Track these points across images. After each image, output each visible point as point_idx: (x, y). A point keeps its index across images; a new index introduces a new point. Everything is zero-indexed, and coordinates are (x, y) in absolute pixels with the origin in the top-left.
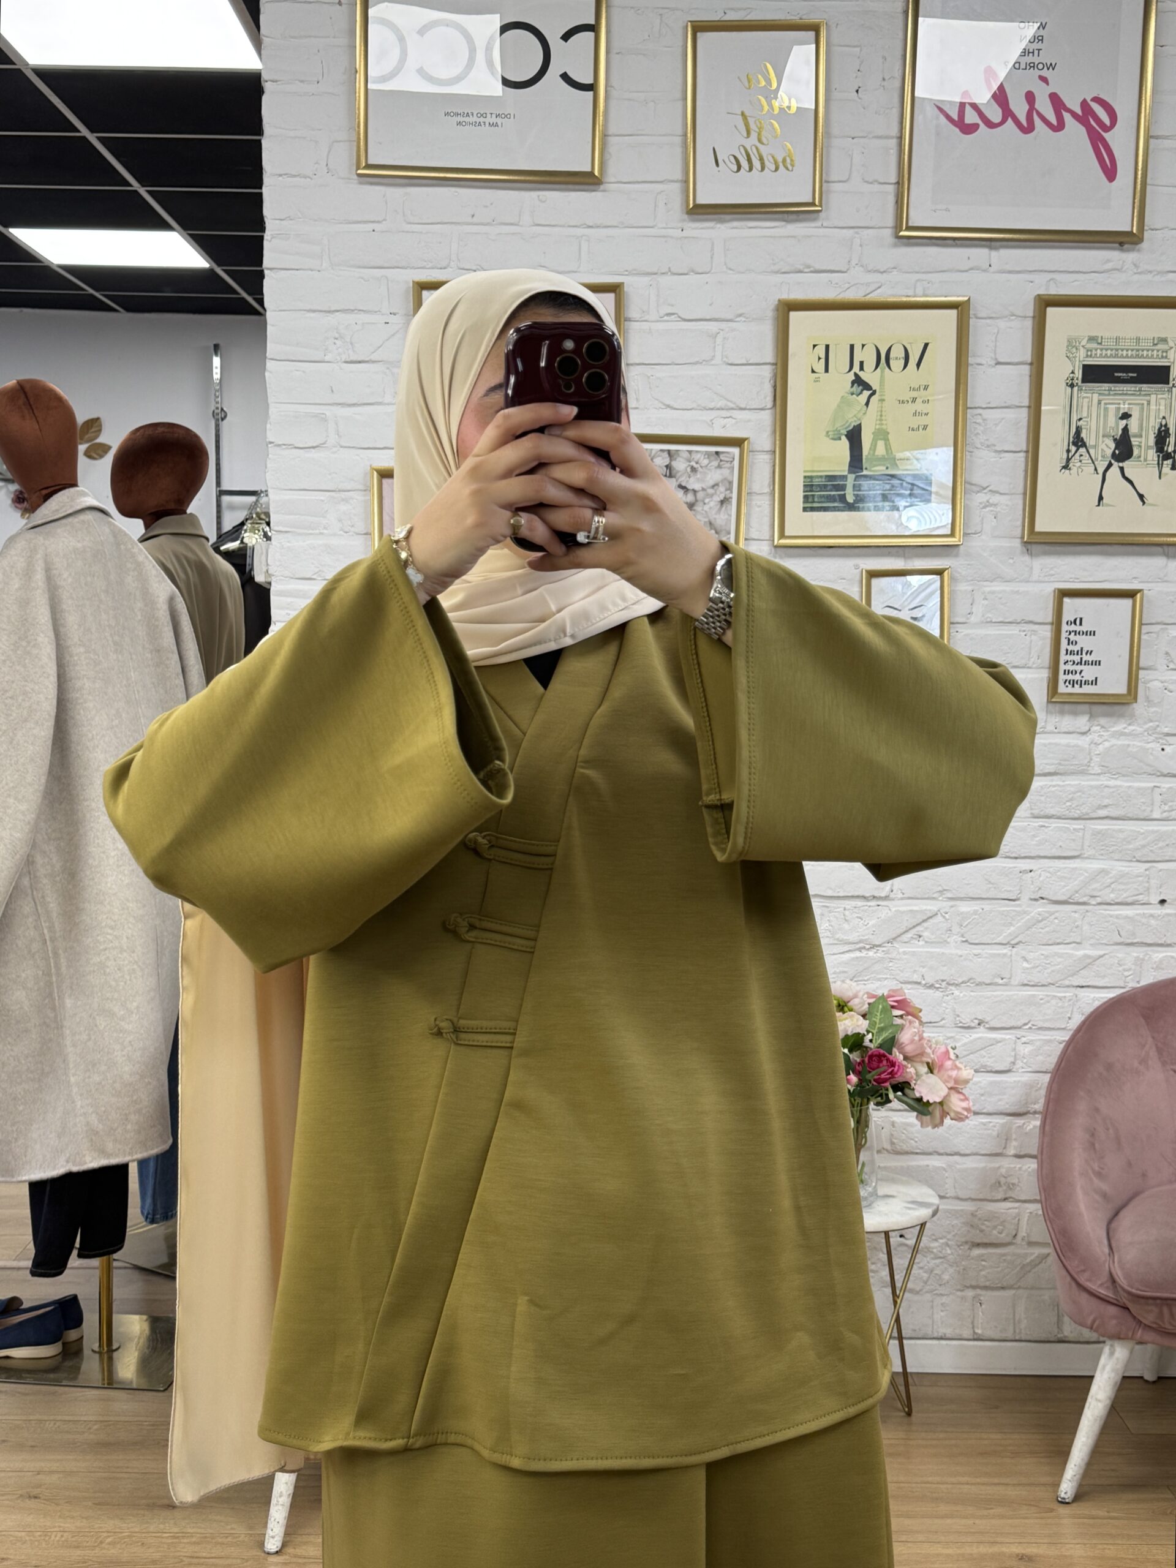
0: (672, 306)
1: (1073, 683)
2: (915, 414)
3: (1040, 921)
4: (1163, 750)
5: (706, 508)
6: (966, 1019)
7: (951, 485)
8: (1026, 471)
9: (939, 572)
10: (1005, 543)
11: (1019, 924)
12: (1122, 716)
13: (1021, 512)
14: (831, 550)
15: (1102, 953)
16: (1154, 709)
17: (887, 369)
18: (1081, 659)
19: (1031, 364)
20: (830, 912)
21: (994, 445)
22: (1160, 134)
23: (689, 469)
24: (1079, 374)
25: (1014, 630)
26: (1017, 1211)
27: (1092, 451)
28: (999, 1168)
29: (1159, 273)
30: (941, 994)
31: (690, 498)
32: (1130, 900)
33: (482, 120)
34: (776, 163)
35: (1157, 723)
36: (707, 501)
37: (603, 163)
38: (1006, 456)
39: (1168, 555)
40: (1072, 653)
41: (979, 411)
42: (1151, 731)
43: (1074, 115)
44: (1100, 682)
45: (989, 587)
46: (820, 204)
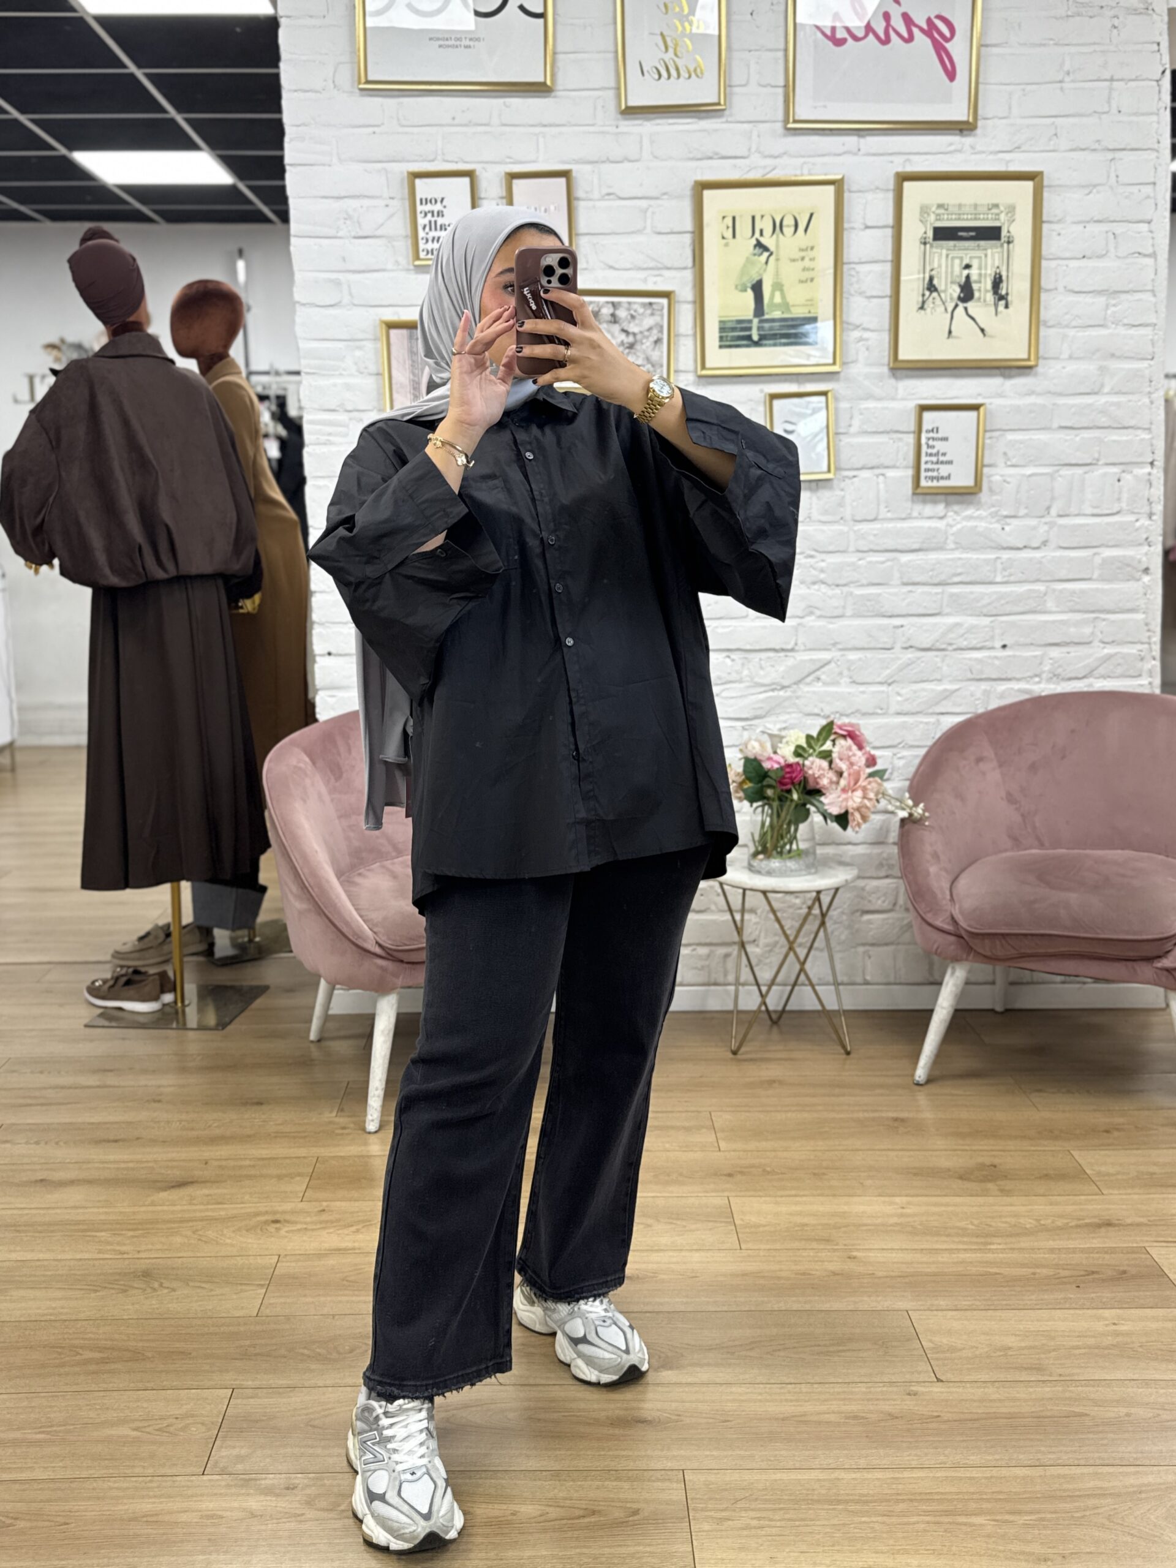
0: (610, 187)
1: (932, 478)
2: (804, 269)
3: (910, 665)
4: (1003, 529)
5: (644, 347)
8: (891, 311)
9: (824, 394)
10: (876, 370)
11: (894, 667)
12: (970, 503)
13: (886, 345)
14: (742, 378)
15: (957, 687)
16: (995, 498)
17: (781, 236)
18: (938, 460)
19: (893, 227)
20: (749, 662)
21: (865, 292)
22: (988, 42)
23: (629, 317)
24: (930, 234)
25: (884, 438)
26: (894, 886)
27: (943, 295)
28: (882, 852)
29: (991, 153)
31: (631, 339)
32: (979, 646)
33: (458, 43)
34: (689, 72)
35: (998, 508)
36: (644, 341)
37: (553, 75)
38: (875, 300)
39: (1004, 376)
40: (931, 455)
41: (853, 266)
42: (994, 515)
43: (921, 29)
44: (952, 477)
45: (864, 405)
46: (725, 105)
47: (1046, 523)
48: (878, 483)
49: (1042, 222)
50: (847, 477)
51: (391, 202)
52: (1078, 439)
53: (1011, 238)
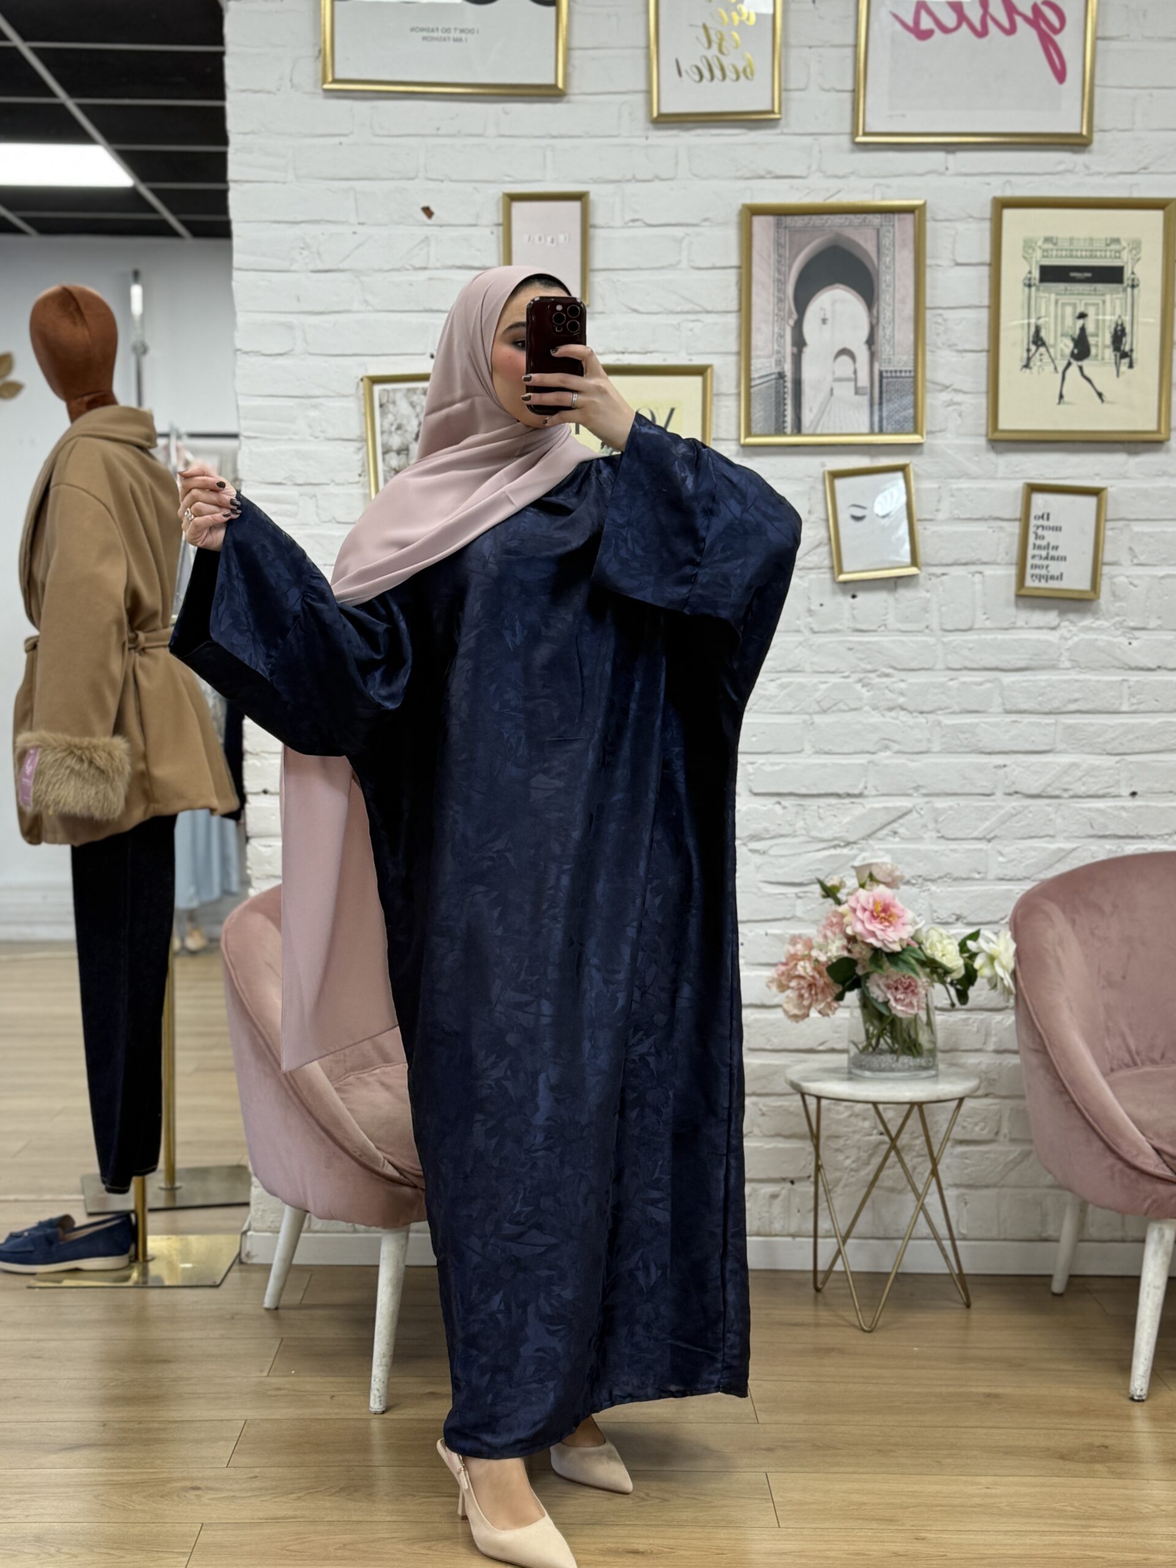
0: (635, 212)
1: (1040, 577)
3: (1015, 816)
4: (1130, 644)
6: (943, 915)
8: (988, 370)
9: (902, 469)
10: (970, 441)
11: (994, 819)
12: (1087, 612)
13: (984, 411)
15: (1074, 845)
16: (1118, 604)
18: (1048, 554)
19: (990, 265)
20: (805, 810)
21: (955, 345)
22: (1107, 35)
24: (1036, 274)
25: (981, 527)
26: (997, 1107)
27: (1052, 350)
28: (979, 1063)
29: (1111, 175)
30: (918, 890)
32: (1101, 792)
33: (446, 35)
34: (737, 72)
35: (1123, 618)
37: (566, 76)
38: (971, 355)
39: (1129, 453)
40: (1040, 547)
41: (938, 312)
42: (1118, 626)
43: (1026, 18)
44: (1064, 577)
45: (955, 485)
46: (780, 113)
48: (974, 583)
49: (1175, 261)
50: (933, 575)
51: (359, 229)
53: (1136, 283)
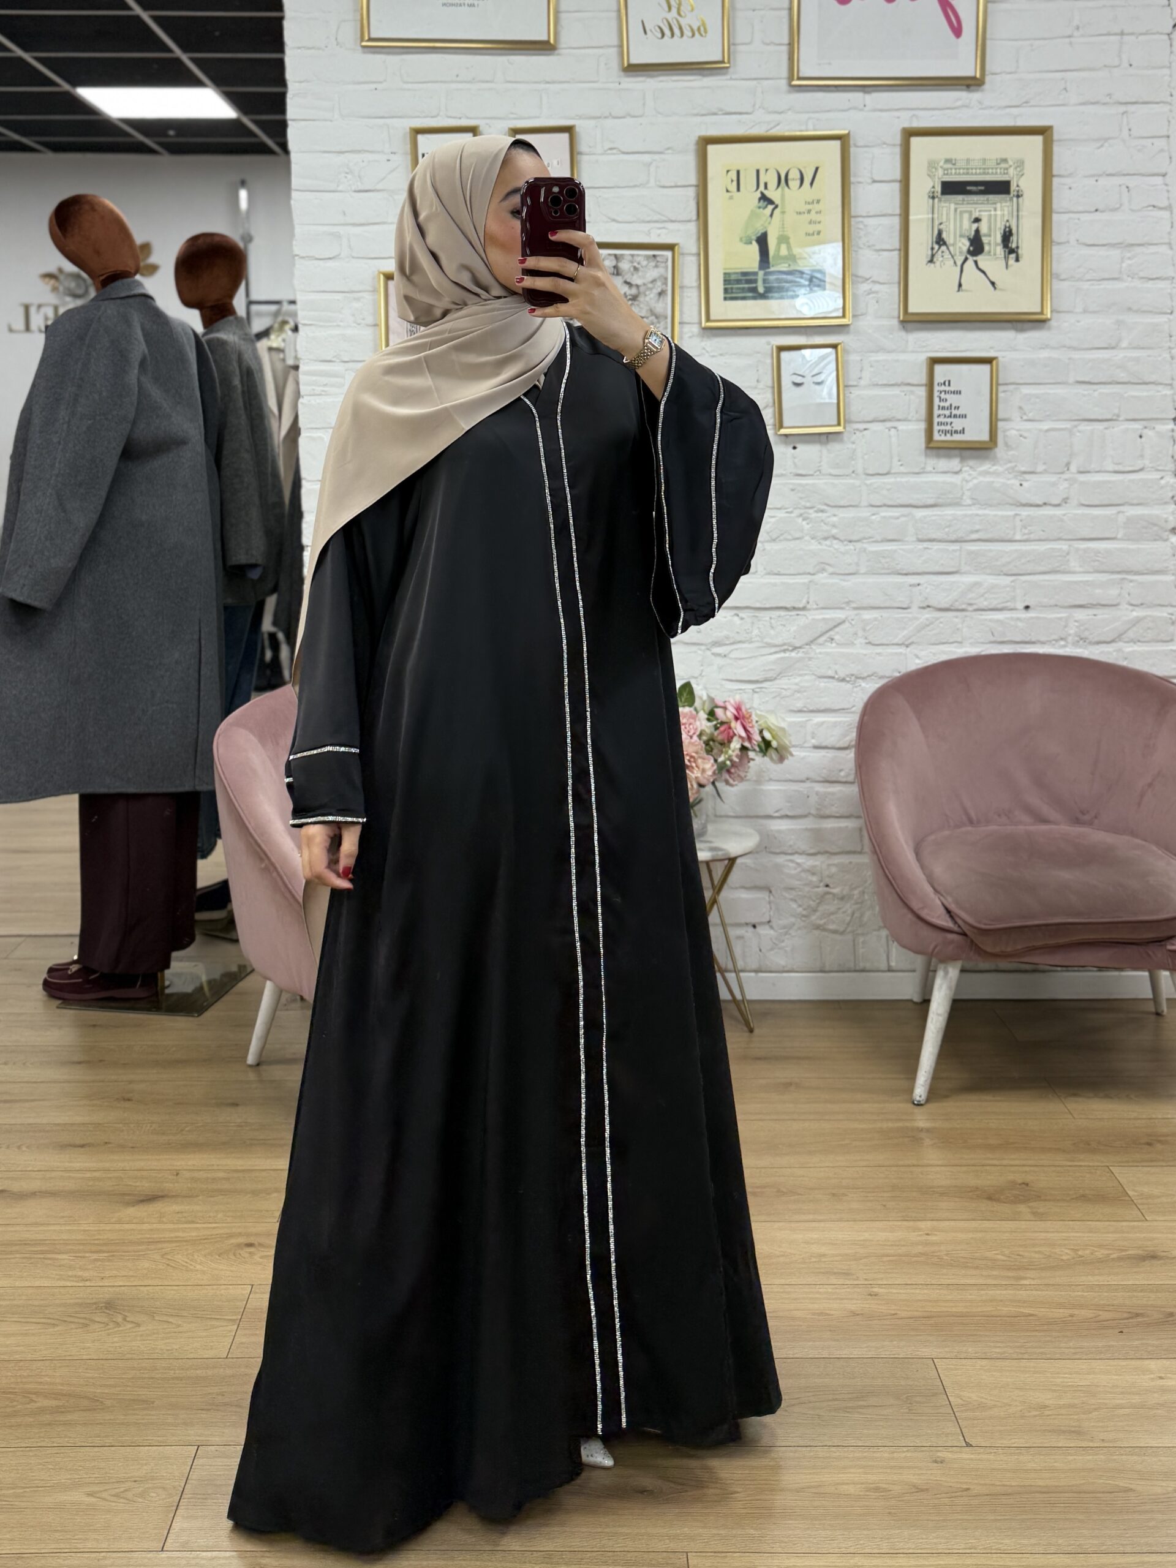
0: (612, 142)
1: (946, 432)
2: (810, 222)
3: (928, 625)
4: (1021, 485)
5: (647, 299)
7: (841, 276)
8: (900, 265)
9: (834, 346)
10: (886, 323)
11: (911, 628)
12: (986, 458)
13: (897, 298)
14: (749, 331)
16: (1011, 453)
17: (786, 188)
18: (951, 413)
19: (900, 181)
20: (759, 620)
21: (874, 245)
23: (632, 269)
24: (938, 188)
25: (896, 391)
27: (951, 248)
29: (1000, 108)
30: (851, 686)
31: (634, 291)
32: (1000, 606)
34: (692, 31)
35: (1015, 464)
36: (647, 293)
37: (556, 34)
38: (886, 253)
39: (1017, 330)
40: (943, 408)
41: (860, 219)
42: (1011, 470)
44: (965, 431)
45: (874, 357)
46: (729, 62)
47: (1066, 480)
48: (890, 436)
49: (1053, 176)
50: (858, 430)
51: (392, 157)
52: (1096, 394)
53: (1020, 193)
